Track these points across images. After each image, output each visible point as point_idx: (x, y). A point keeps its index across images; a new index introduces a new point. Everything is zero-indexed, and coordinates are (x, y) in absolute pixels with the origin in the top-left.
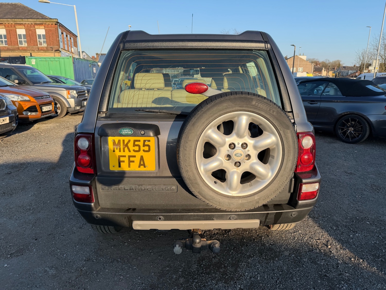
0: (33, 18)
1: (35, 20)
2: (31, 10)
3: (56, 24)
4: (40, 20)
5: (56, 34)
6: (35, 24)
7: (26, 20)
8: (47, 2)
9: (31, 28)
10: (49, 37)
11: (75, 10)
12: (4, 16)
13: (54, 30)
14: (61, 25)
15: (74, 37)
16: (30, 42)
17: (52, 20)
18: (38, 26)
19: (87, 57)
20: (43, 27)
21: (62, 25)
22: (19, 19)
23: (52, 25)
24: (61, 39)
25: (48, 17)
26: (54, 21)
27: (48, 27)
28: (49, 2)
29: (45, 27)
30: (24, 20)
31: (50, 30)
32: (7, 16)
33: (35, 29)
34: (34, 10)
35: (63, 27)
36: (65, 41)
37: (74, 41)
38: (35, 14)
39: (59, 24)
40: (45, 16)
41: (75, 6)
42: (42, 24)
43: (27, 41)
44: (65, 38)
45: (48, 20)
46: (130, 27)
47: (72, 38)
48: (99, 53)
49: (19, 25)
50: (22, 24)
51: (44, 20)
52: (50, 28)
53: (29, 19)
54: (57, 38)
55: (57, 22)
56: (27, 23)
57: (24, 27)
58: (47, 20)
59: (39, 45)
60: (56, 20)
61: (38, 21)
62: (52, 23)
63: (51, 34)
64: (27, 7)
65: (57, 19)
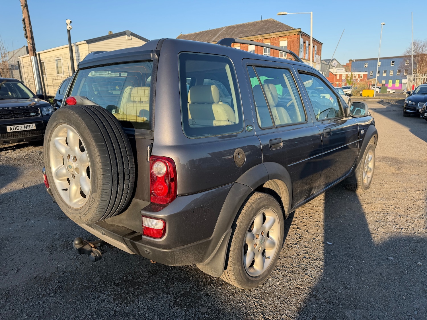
0: (279, 31)
1: (280, 33)
2: (279, 24)
3: (298, 34)
4: (285, 32)
5: (297, 44)
6: (279, 37)
7: (273, 34)
8: (285, 14)
9: (276, 41)
10: (290, 48)
11: (312, 17)
12: (256, 33)
13: (296, 40)
14: (304, 35)
15: (318, 44)
16: (273, 54)
17: (296, 31)
18: (282, 38)
19: (338, 64)
20: (286, 39)
21: (305, 33)
22: (267, 34)
23: (295, 35)
24: (302, 48)
25: (293, 28)
26: (297, 31)
27: (291, 38)
28: (286, 13)
29: (288, 39)
30: (271, 34)
31: (292, 41)
32: (258, 33)
33: (279, 42)
34: (282, 23)
35: (306, 36)
36: (307, 50)
37: (317, 49)
38: (282, 27)
39: (302, 34)
40: (290, 27)
41: (312, 13)
42: (286, 36)
43: (270, 54)
44: (307, 47)
45: (292, 31)
46: (383, 24)
47: (316, 47)
48: (352, 60)
49: (266, 39)
50: (269, 38)
51: (288, 32)
52: (293, 39)
53: (275, 33)
54: (297, 48)
55: (299, 32)
56: (273, 36)
57: (270, 41)
58: (290, 31)
59: (280, 57)
60: (299, 30)
61: (283, 33)
62: (295, 34)
63: (293, 45)
64: (276, 21)
65: (301, 29)
